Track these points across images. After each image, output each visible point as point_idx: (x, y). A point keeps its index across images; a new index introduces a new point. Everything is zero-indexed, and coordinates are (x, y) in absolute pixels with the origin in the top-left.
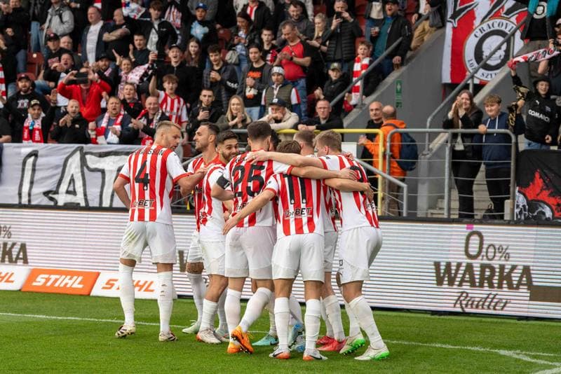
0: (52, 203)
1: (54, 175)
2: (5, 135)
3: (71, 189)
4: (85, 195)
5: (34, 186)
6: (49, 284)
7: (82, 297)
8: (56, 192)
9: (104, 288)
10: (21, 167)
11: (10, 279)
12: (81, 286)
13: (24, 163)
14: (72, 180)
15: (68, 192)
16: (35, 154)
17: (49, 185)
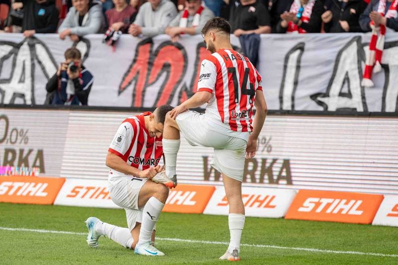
0: (321, 109)
1: (324, 73)
2: (263, 25)
3: (345, 90)
4: (363, 97)
5: (299, 87)
6: (319, 210)
7: (362, 226)
8: (326, 95)
9: (389, 215)
10: (282, 63)
11: (271, 204)
12: (360, 213)
13: (287, 58)
14: (347, 80)
15: (341, 94)
16: (301, 48)
17: (318, 86)
